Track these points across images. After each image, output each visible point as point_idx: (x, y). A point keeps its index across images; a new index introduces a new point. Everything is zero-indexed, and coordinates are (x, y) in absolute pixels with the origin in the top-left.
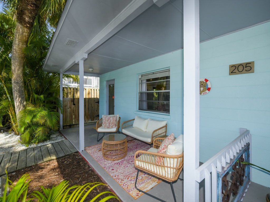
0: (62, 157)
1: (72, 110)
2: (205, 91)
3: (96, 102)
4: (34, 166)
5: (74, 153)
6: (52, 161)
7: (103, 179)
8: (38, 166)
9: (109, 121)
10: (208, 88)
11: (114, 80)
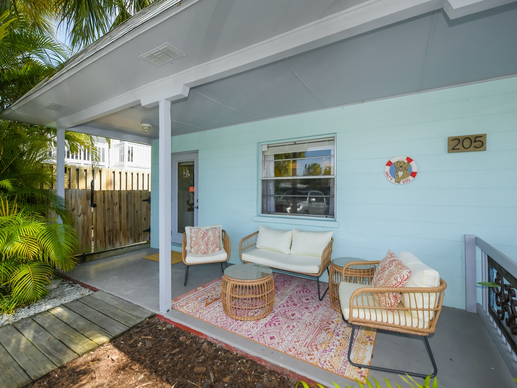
0: (123, 334)
1: (88, 219)
2: (406, 177)
3: (144, 201)
4: (56, 372)
5: (148, 319)
6: (102, 348)
7: (265, 361)
8: (68, 368)
9: (206, 238)
10: (412, 172)
11: (197, 152)
